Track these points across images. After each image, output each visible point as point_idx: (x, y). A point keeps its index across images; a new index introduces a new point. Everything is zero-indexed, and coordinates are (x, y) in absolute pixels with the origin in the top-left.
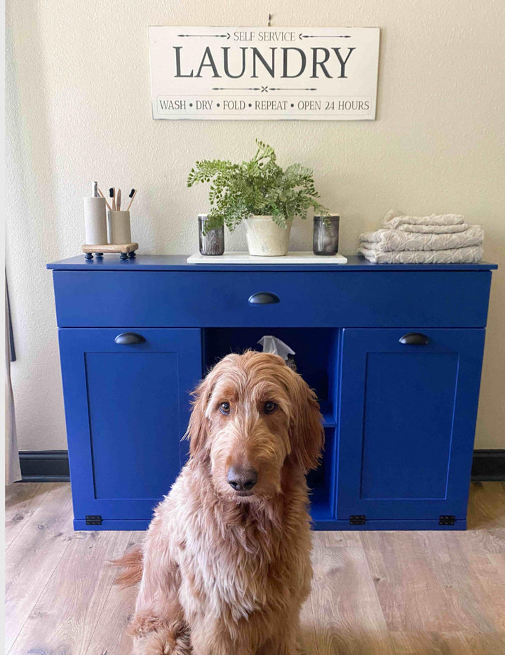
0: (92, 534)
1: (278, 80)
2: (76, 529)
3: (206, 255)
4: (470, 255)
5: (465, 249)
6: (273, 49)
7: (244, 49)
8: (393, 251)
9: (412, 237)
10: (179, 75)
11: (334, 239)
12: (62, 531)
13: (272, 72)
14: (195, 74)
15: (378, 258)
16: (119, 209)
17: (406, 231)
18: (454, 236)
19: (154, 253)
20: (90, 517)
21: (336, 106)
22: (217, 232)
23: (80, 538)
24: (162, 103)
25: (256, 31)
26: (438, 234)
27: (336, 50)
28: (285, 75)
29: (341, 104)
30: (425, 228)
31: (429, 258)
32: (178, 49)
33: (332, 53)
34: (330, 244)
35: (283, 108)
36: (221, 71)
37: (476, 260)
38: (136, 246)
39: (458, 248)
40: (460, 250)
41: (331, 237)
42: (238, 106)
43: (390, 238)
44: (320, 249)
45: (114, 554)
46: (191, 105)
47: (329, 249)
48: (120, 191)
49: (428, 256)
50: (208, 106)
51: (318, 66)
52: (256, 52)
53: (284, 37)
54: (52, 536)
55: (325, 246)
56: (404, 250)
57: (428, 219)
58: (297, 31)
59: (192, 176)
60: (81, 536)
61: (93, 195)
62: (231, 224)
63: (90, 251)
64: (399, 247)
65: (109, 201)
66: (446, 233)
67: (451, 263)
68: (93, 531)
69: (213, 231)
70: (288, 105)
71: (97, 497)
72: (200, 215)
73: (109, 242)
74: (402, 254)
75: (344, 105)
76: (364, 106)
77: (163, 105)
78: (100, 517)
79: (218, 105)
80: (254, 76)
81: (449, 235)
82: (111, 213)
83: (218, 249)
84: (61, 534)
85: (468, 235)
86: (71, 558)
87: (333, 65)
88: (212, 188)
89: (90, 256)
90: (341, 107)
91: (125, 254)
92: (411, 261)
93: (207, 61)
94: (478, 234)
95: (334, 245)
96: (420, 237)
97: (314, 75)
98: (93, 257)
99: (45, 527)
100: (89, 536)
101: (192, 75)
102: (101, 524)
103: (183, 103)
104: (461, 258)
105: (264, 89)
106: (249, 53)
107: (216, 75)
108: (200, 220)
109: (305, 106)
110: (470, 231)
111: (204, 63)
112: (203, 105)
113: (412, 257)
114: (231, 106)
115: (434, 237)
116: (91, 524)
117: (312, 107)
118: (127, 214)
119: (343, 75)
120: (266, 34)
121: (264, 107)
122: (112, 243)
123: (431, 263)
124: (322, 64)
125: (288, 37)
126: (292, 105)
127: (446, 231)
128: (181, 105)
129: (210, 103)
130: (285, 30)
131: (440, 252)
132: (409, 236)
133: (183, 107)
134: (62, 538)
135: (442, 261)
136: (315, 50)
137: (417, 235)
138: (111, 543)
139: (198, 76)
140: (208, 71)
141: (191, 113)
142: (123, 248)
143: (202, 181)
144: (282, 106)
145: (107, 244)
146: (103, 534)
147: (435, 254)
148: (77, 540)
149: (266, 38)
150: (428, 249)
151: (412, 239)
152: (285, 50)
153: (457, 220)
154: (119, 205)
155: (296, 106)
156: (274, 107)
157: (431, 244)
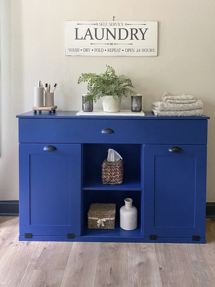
0: (27, 243)
1: (117, 41)
2: (20, 240)
3: (85, 111)
4: (198, 113)
5: (195, 110)
6: (115, 29)
7: (103, 29)
8: (164, 111)
9: (172, 105)
10: (77, 38)
11: (140, 105)
12: (13, 241)
13: (114, 38)
14: (83, 38)
15: (158, 114)
16: (49, 92)
17: (169, 102)
18: (190, 105)
19: (64, 110)
20: (27, 234)
21: (141, 50)
22: (90, 102)
23: (21, 245)
24: (70, 49)
25: (108, 22)
26: (183, 104)
27: (140, 29)
28: (120, 39)
29: (143, 50)
30: (177, 101)
31: (180, 114)
32: (77, 29)
33: (139, 30)
34: (138, 107)
35: (119, 51)
36: (94, 37)
37: (200, 115)
38: (56, 107)
39: (192, 110)
40: (193, 111)
41: (138, 104)
42: (101, 50)
43: (162, 105)
44: (134, 109)
45: (37, 253)
46: (81, 50)
47: (138, 109)
48: (50, 85)
49: (179, 113)
50: (88, 50)
51: (133, 35)
52: (108, 30)
53: (119, 25)
54: (8, 244)
55: (136, 108)
56: (169, 111)
57: (178, 97)
58: (124, 23)
59: (80, 79)
60: (22, 244)
61: (38, 87)
62: (95, 99)
63: (36, 110)
64: (167, 109)
65: (45, 88)
66: (187, 103)
67: (190, 116)
68: (28, 242)
69: (88, 102)
70: (121, 50)
71: (31, 224)
72: (83, 95)
73: (44, 105)
74: (168, 112)
75: (144, 50)
76: (152, 50)
77: (70, 50)
78: (32, 234)
79: (92, 50)
80: (107, 39)
81: (188, 104)
82: (46, 94)
83: (90, 109)
84: (12, 243)
85: (196, 104)
86: (16, 255)
87: (139, 35)
88: (89, 84)
89: (35, 112)
90: (143, 51)
91: (51, 111)
92: (172, 115)
93: (88, 33)
94: (200, 104)
95: (139, 108)
96: (175, 105)
97: (132, 39)
98: (37, 112)
99: (6, 239)
100: (26, 244)
101: (82, 39)
102: (32, 238)
103: (78, 49)
104: (194, 114)
105: (111, 44)
106: (105, 31)
107: (92, 39)
108: (83, 97)
109: (128, 50)
110: (197, 103)
111: (87, 34)
112: (86, 50)
113: (172, 114)
114: (98, 51)
115: (181, 105)
116: (27, 237)
117: (131, 51)
118: (53, 94)
119: (143, 39)
120: (112, 24)
121: (111, 51)
122: (46, 106)
123: (181, 116)
124: (135, 35)
125: (121, 24)
126: (123, 50)
127: (187, 102)
128: (77, 50)
129: (89, 49)
130: (119, 22)
131: (184, 111)
132: (171, 105)
133: (78, 51)
134: (13, 245)
135: (185, 115)
136: (132, 29)
137: (174, 104)
138: (35, 248)
139: (85, 39)
140: (88, 37)
141: (81, 53)
142: (50, 108)
143: (84, 81)
144: (119, 50)
145: (43, 107)
146: (33, 243)
147: (182, 112)
148: (20, 246)
149: (112, 25)
150: (179, 110)
151: (172, 106)
152: (120, 29)
153: (191, 98)
154: (49, 90)
155: (124, 50)
156: (115, 51)
157: (180, 108)
